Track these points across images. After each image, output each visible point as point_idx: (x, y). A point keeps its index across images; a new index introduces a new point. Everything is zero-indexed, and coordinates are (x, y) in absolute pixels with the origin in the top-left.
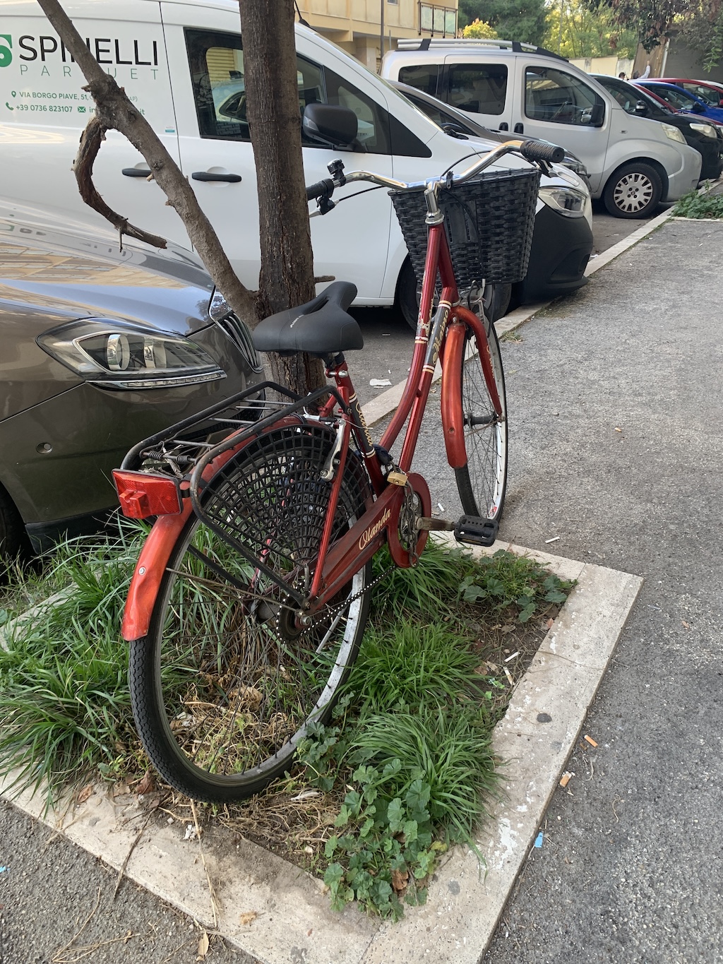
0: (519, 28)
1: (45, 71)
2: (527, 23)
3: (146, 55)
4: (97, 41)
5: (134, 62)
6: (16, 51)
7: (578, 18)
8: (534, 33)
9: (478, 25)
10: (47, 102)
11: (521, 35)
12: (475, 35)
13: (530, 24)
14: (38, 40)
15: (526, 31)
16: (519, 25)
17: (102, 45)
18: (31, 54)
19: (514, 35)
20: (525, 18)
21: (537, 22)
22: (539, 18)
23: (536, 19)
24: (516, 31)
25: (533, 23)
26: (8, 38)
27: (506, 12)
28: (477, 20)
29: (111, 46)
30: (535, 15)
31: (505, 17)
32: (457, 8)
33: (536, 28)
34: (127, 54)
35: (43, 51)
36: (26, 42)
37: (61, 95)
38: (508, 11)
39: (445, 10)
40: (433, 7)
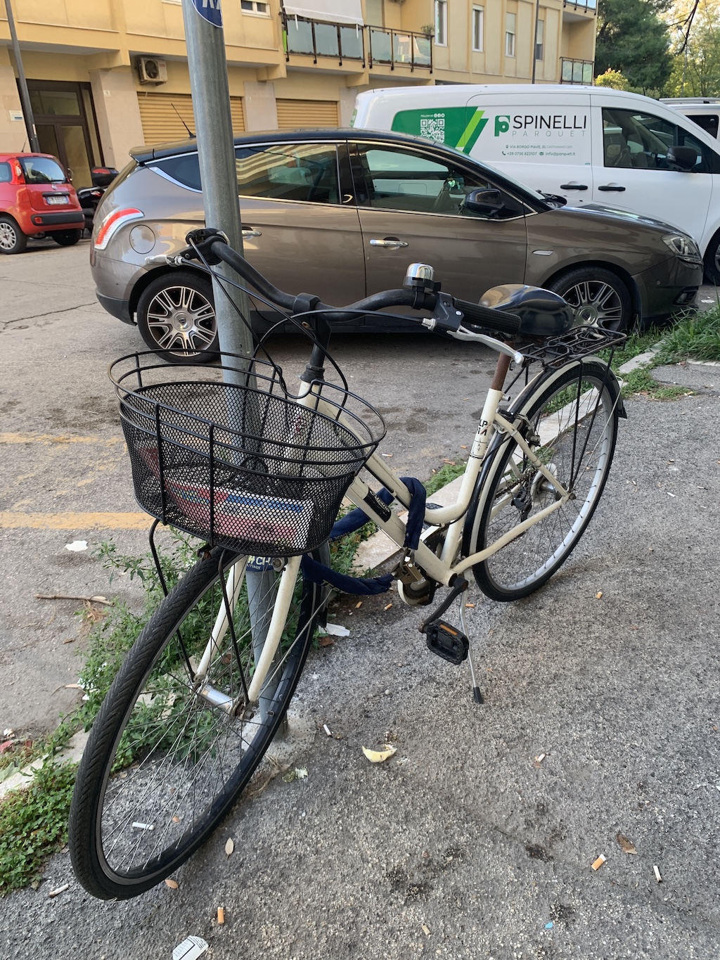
0: (642, 74)
1: (525, 134)
2: (650, 69)
3: (580, 123)
4: (555, 117)
5: (573, 127)
6: (512, 124)
7: (698, 61)
8: (657, 77)
9: (610, 74)
10: (523, 150)
11: (644, 80)
12: (607, 83)
13: (654, 69)
14: (524, 118)
15: (651, 77)
16: (643, 71)
17: (557, 119)
18: (519, 125)
19: (638, 80)
20: (649, 65)
21: (660, 68)
22: (662, 64)
23: (659, 65)
24: (639, 77)
25: (657, 69)
26: (508, 117)
27: (630, 60)
28: (610, 69)
29: (562, 119)
30: (658, 61)
31: (628, 64)
32: (593, 60)
33: (659, 73)
34: (570, 123)
35: (526, 123)
36: (517, 119)
37: (531, 146)
38: (632, 59)
39: (583, 62)
40: (573, 61)
